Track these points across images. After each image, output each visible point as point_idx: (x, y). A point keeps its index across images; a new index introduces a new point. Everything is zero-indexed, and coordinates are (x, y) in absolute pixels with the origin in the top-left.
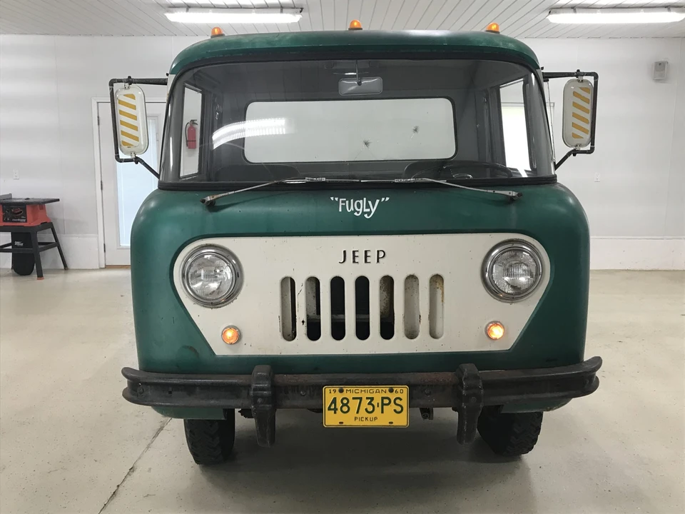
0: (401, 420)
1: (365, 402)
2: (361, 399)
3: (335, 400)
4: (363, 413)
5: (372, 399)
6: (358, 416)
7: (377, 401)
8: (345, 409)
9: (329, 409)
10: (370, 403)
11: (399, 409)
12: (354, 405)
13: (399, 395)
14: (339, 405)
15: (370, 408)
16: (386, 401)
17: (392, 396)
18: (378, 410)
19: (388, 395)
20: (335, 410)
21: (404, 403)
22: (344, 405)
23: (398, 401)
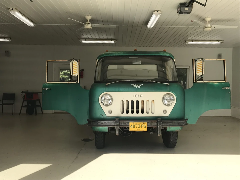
0: (146, 130)
1: (138, 126)
2: (137, 125)
3: (132, 125)
4: (138, 128)
5: (139, 125)
6: (136, 128)
7: (141, 125)
8: (134, 127)
9: (131, 127)
10: (139, 126)
11: (145, 127)
12: (136, 126)
13: (145, 124)
14: (133, 126)
15: (139, 127)
16: (142, 125)
17: (144, 124)
18: (141, 127)
19: (143, 124)
20: (132, 127)
21: (146, 126)
22: (134, 126)
23: (145, 125)
